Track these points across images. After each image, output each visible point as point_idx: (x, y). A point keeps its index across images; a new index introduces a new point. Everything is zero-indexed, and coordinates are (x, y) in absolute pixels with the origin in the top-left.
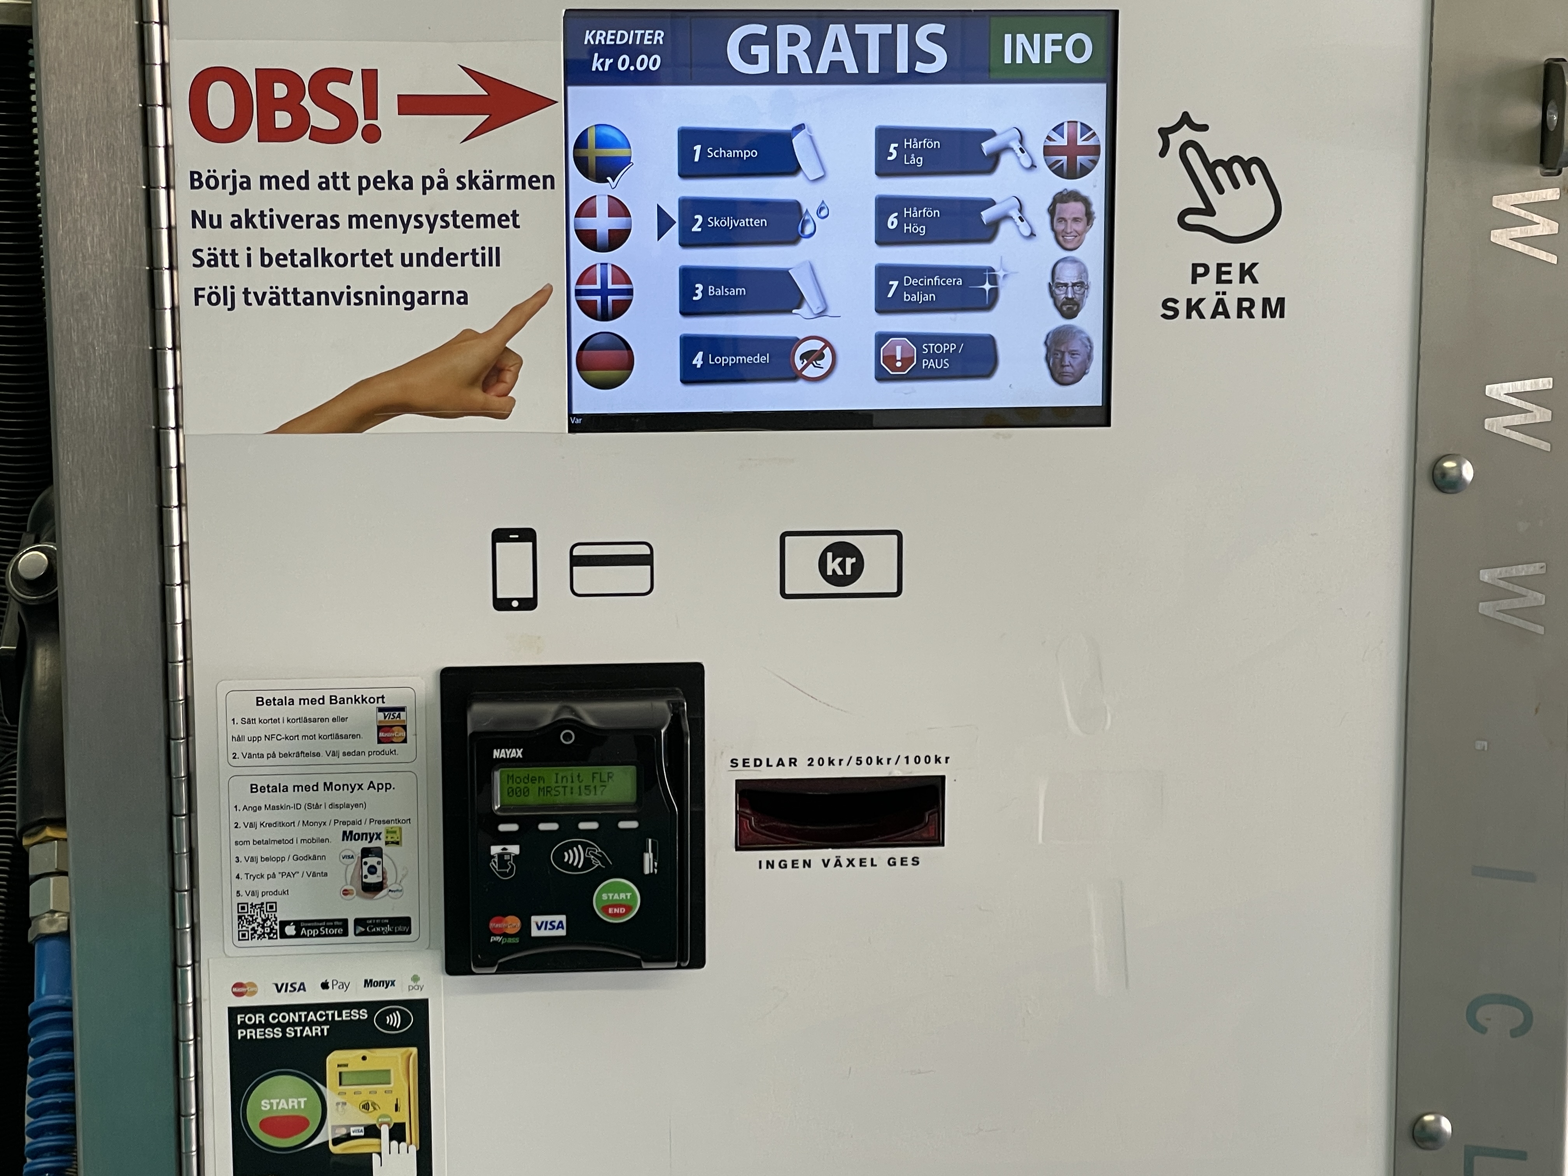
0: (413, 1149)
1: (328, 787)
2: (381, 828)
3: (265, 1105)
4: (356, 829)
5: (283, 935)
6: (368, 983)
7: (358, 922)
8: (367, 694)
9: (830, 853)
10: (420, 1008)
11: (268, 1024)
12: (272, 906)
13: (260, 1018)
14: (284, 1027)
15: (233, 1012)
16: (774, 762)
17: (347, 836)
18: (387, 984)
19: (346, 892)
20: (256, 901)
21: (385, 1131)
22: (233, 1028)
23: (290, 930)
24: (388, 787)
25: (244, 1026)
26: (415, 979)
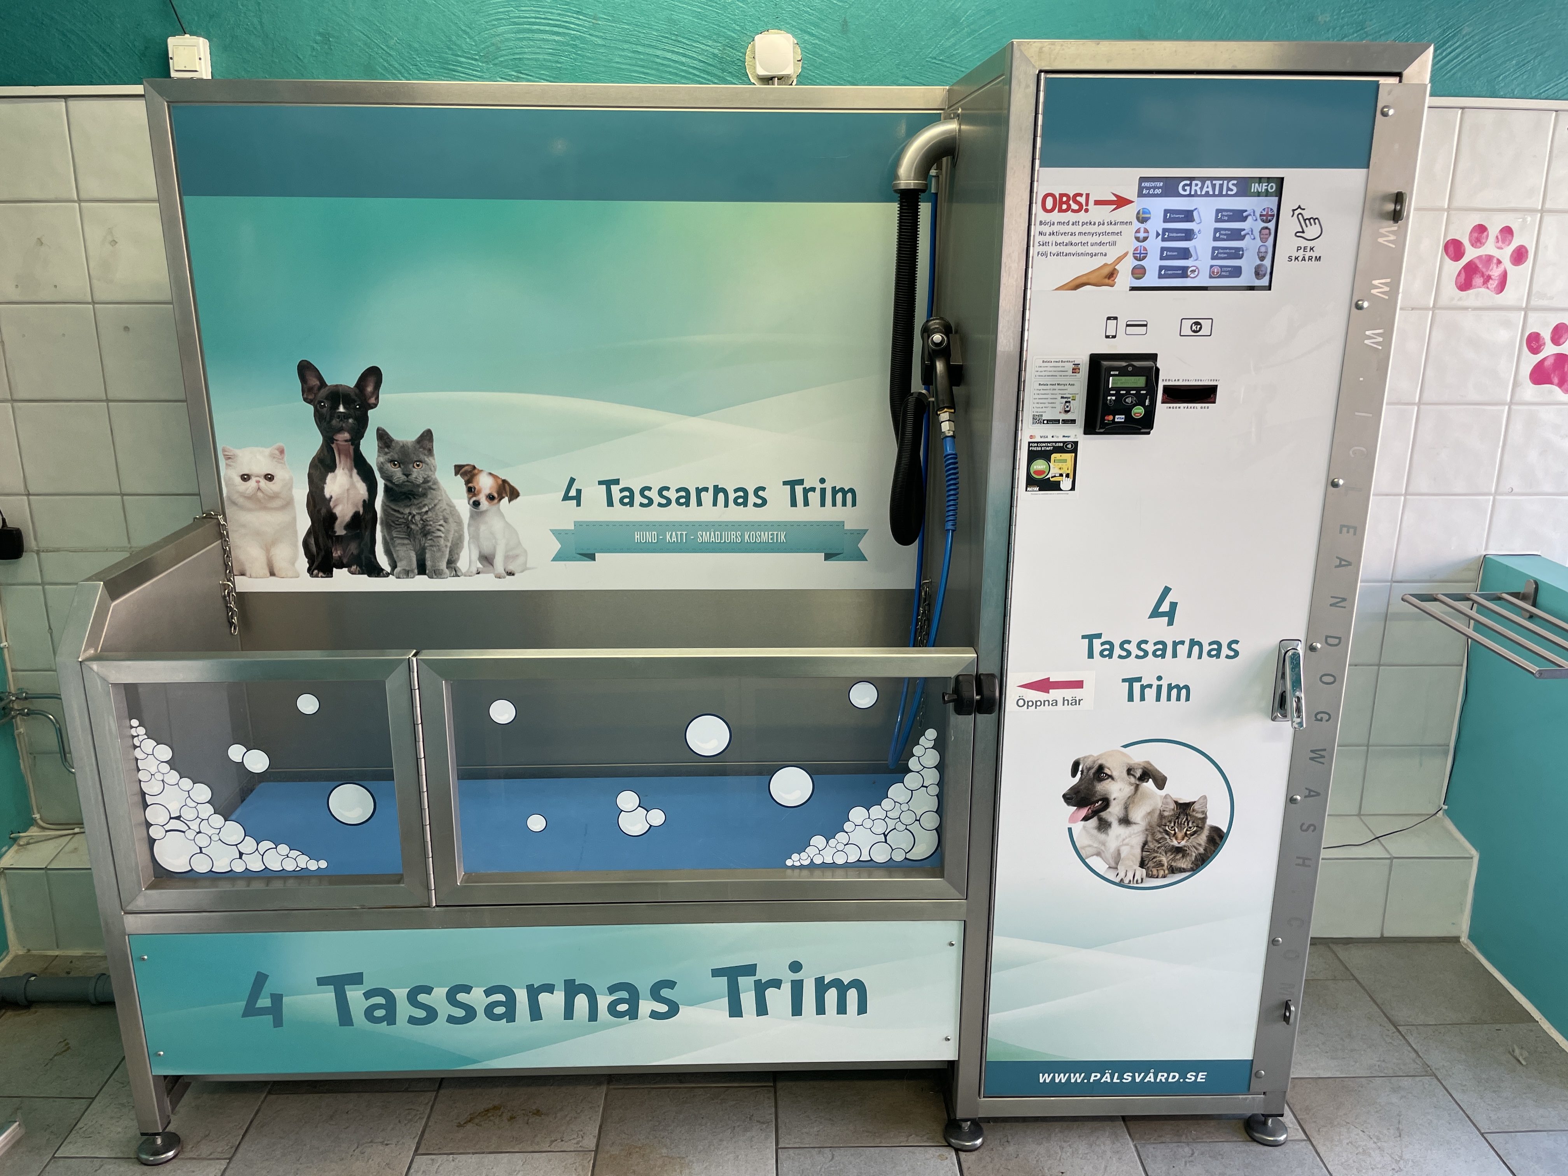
0: (1071, 480)
1: (1058, 384)
2: (1071, 396)
3: (1035, 467)
4: (1065, 396)
5: (1044, 423)
6: (1064, 436)
7: (1063, 420)
8: (1071, 360)
9: (1186, 405)
10: (1076, 443)
11: (1037, 446)
12: (1042, 416)
13: (1036, 444)
14: (1041, 447)
15: (1029, 443)
16: (1173, 380)
17: (1062, 398)
18: (1068, 437)
19: (1060, 412)
20: (1038, 414)
21: (1064, 475)
22: (1029, 447)
23: (1045, 422)
24: (1073, 385)
25: (1032, 446)
26: (1076, 435)
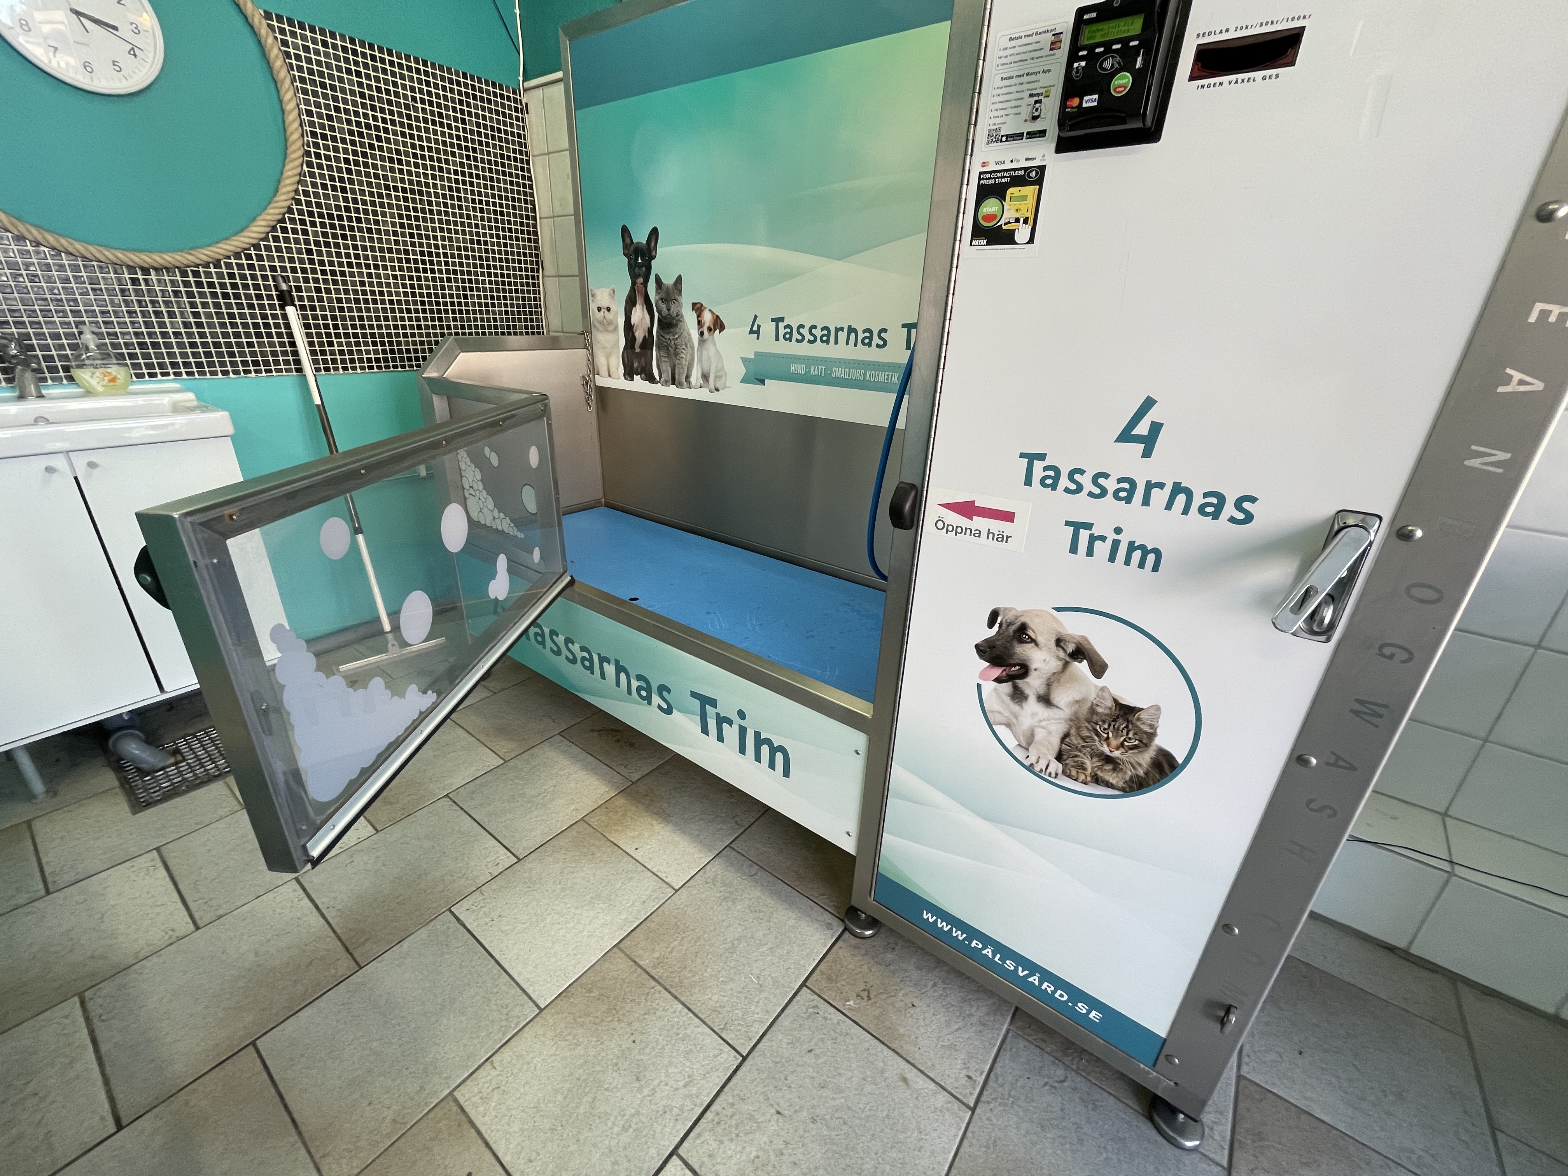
0: (1030, 227)
1: (1028, 74)
2: (1043, 91)
3: (985, 210)
4: (1034, 92)
5: (1002, 141)
6: (1027, 159)
7: (1028, 133)
8: (1050, 28)
10: (1042, 169)
11: (990, 178)
12: (1000, 129)
13: (988, 176)
14: (995, 178)
15: (981, 173)
16: (1217, 32)
17: (1031, 95)
18: (1033, 159)
19: (1026, 121)
20: (995, 127)
21: (1022, 220)
22: (980, 179)
23: (1004, 139)
24: (1049, 71)
25: (983, 179)
26: (1044, 156)
